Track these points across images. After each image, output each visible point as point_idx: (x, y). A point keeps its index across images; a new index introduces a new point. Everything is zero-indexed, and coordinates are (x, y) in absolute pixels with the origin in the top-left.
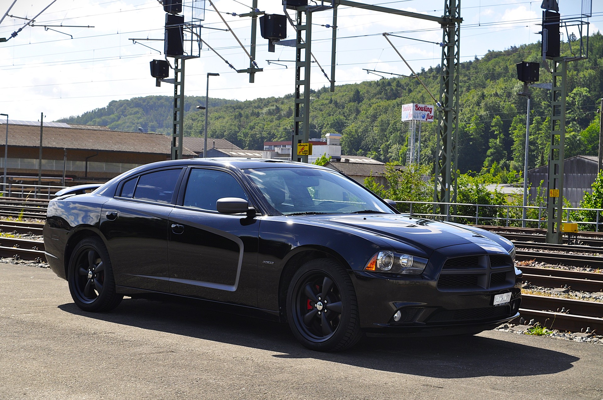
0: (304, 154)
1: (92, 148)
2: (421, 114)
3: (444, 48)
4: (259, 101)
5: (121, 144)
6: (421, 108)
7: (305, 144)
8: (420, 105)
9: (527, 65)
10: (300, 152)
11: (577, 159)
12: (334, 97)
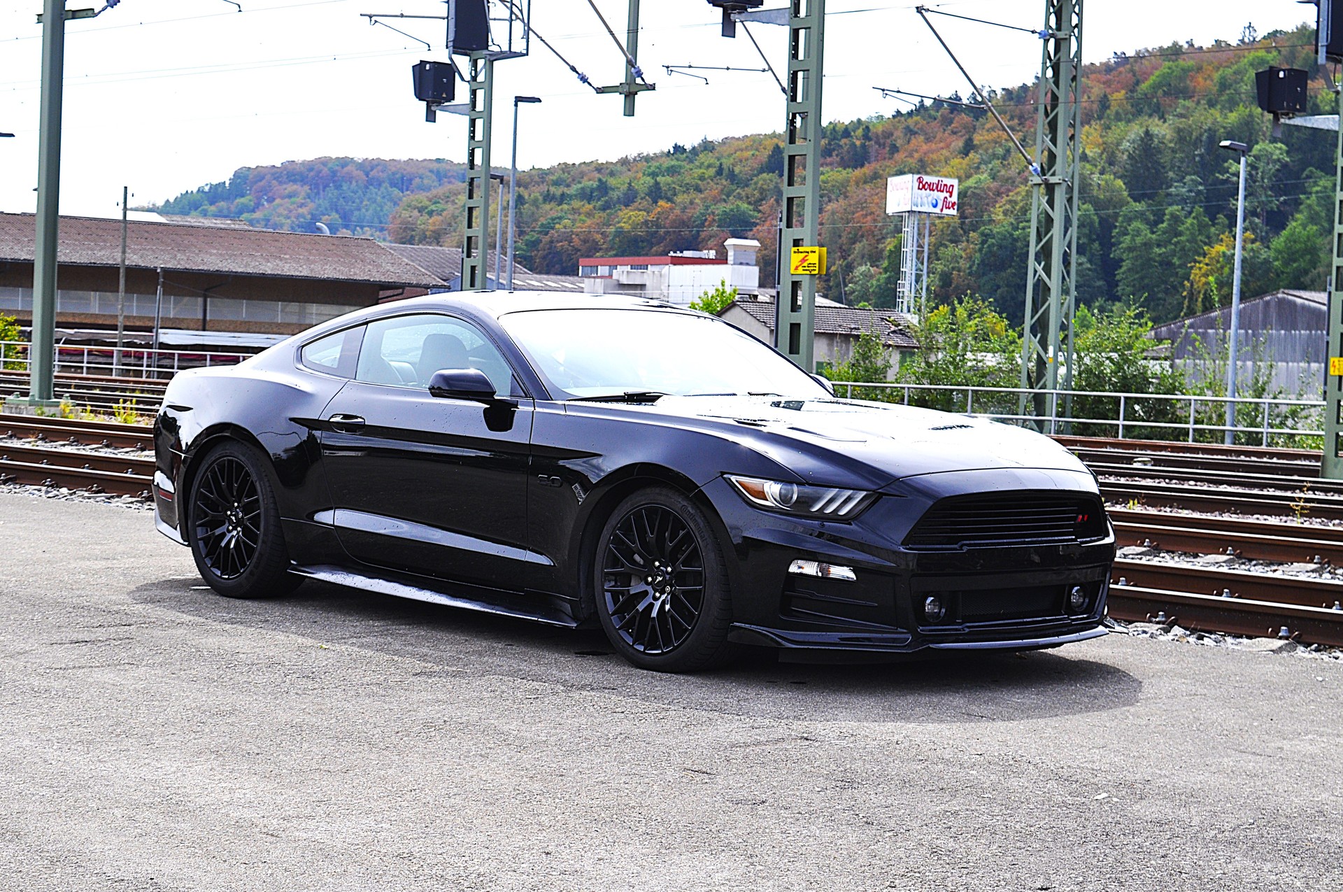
0: (808, 272)
1: (217, 268)
2: (930, 198)
3: (1046, 41)
4: (563, 170)
5: (281, 260)
6: (929, 185)
7: (809, 249)
8: (927, 179)
9: (1281, 75)
10: (796, 268)
11: (1278, 298)
12: (727, 163)
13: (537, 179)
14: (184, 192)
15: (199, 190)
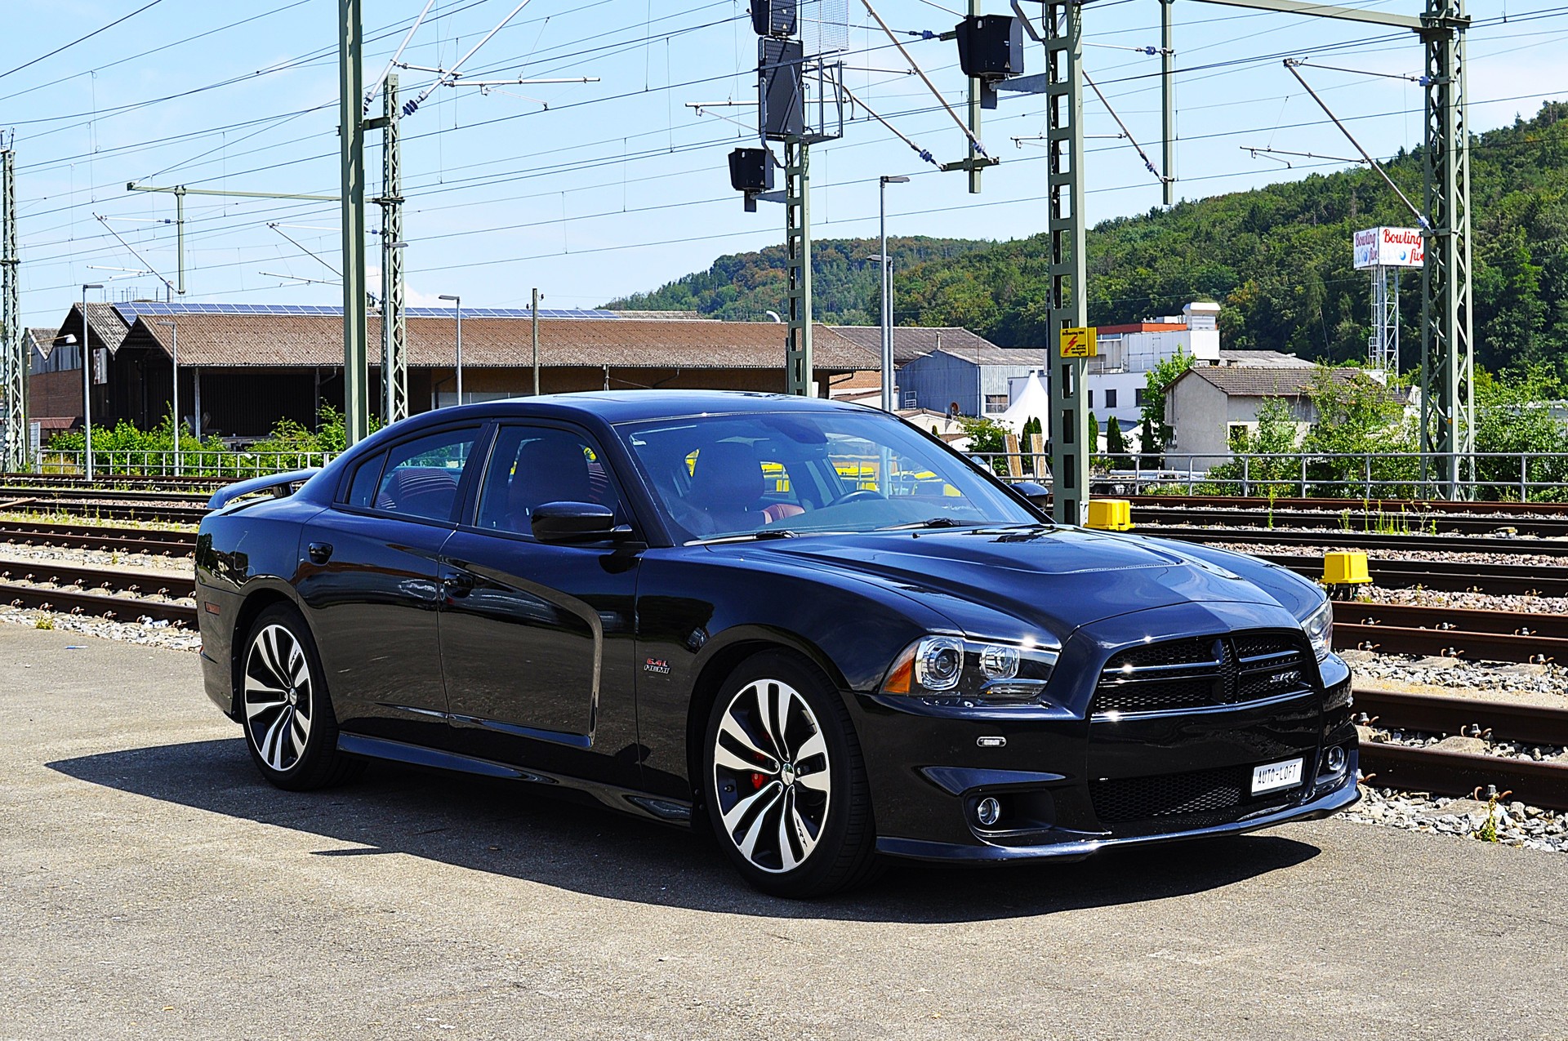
0: (1077, 355)
1: (663, 363)
2: (1399, 251)
3: (1429, 89)
6: (1397, 237)
7: (1078, 330)
8: (1395, 231)
10: (1066, 351)
12: (1205, 225)
13: (1014, 251)
14: (666, 284)
15: (680, 280)
